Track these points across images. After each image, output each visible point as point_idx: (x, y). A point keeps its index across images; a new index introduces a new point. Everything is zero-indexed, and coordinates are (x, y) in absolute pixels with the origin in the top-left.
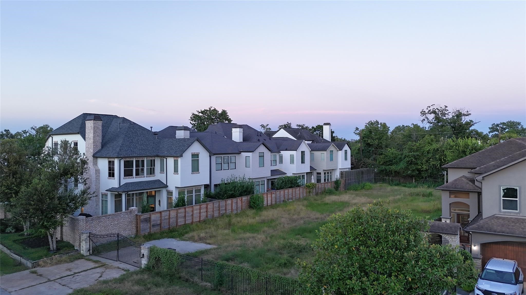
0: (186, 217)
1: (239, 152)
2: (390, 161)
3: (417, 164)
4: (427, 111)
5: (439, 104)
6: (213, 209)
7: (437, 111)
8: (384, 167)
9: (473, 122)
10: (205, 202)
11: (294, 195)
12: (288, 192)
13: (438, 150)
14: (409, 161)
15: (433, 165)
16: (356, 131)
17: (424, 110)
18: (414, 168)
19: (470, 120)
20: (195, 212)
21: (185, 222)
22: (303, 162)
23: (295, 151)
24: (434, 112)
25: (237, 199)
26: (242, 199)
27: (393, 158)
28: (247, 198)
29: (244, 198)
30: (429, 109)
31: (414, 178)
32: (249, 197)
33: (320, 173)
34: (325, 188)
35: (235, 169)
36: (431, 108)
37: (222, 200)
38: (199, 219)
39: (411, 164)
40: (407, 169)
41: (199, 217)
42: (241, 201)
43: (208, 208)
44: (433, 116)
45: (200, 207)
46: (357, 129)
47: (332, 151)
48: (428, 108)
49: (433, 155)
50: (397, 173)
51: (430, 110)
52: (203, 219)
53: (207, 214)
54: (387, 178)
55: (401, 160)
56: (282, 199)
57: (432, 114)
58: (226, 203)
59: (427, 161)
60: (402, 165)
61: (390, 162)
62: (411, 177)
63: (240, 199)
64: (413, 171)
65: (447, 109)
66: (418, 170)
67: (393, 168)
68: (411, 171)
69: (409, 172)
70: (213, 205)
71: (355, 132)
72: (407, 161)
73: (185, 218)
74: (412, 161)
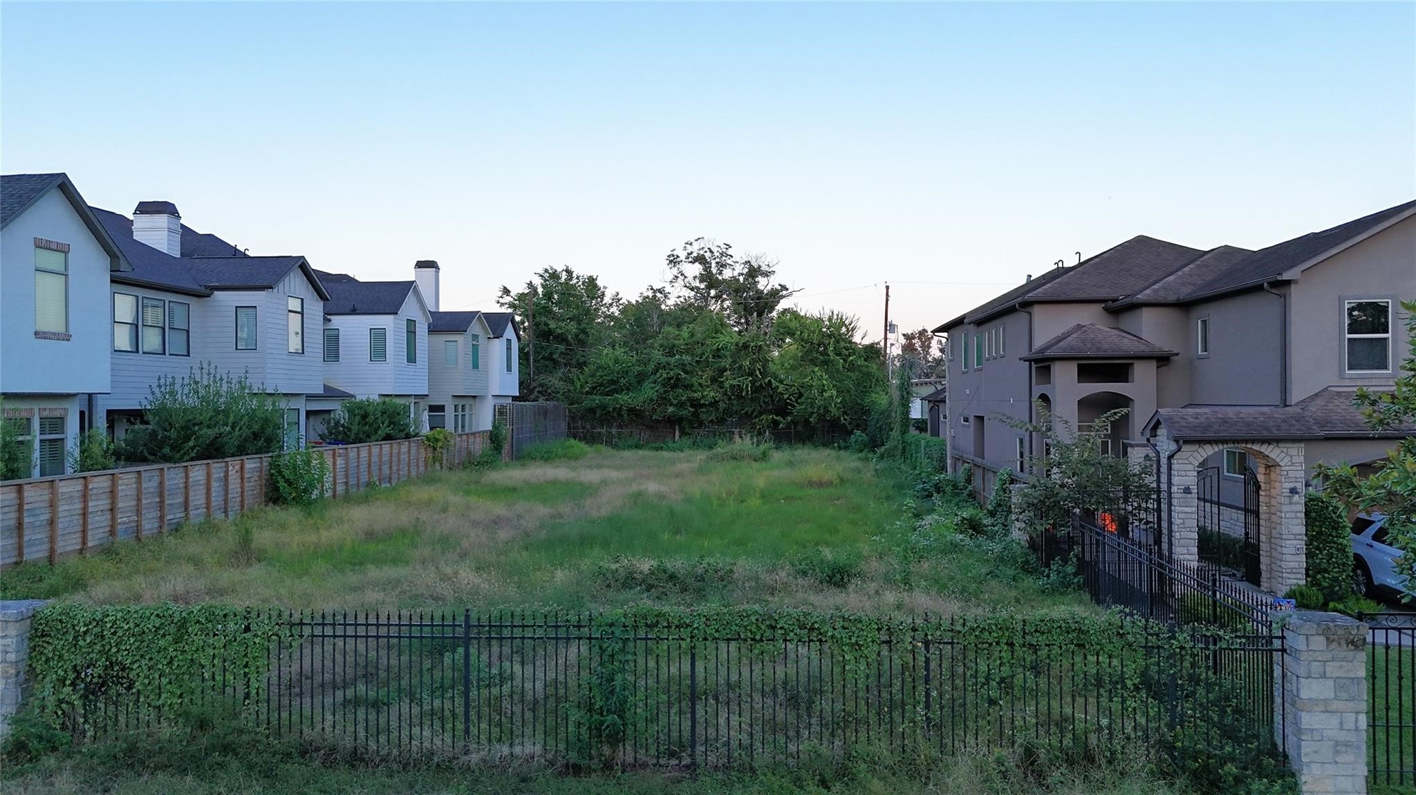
0: (26, 531)
1: (202, 290)
2: (613, 382)
3: (689, 387)
4: (683, 255)
5: (714, 239)
6: (139, 500)
7: (708, 255)
8: (597, 399)
9: (787, 289)
10: (104, 469)
11: (395, 468)
12: (380, 455)
13: (745, 346)
14: (670, 379)
15: (732, 387)
16: (501, 297)
17: (675, 253)
18: (684, 398)
19: (780, 285)
20: (63, 508)
21: (21, 554)
22: (411, 359)
23: (392, 317)
24: (700, 259)
25: (227, 467)
26: (242, 468)
27: (618, 373)
28: (258, 465)
29: (251, 464)
30: (690, 249)
31: (677, 427)
32: (266, 459)
33: (441, 408)
34: (469, 453)
35: (189, 355)
36: (695, 249)
37: (172, 465)
38: (80, 540)
39: (674, 387)
40: (663, 400)
41: (79, 535)
42: (239, 474)
43: (120, 494)
44: (697, 269)
45: (86, 486)
46: (506, 291)
47: (475, 337)
48: (688, 246)
49: (734, 362)
50: (636, 415)
51: (692, 253)
52: (96, 543)
53: (113, 519)
54: (604, 431)
55: (641, 378)
56: (364, 478)
57: (697, 264)
58: (187, 478)
59: (714, 380)
60: (650, 391)
61: (613, 386)
62: (672, 422)
63: (237, 467)
64: (681, 405)
65: (730, 252)
66: (695, 404)
67: (624, 398)
68: (676, 406)
69: (671, 409)
70: (139, 482)
71: (502, 301)
72: (664, 379)
73: (20, 536)
74: (678, 379)
